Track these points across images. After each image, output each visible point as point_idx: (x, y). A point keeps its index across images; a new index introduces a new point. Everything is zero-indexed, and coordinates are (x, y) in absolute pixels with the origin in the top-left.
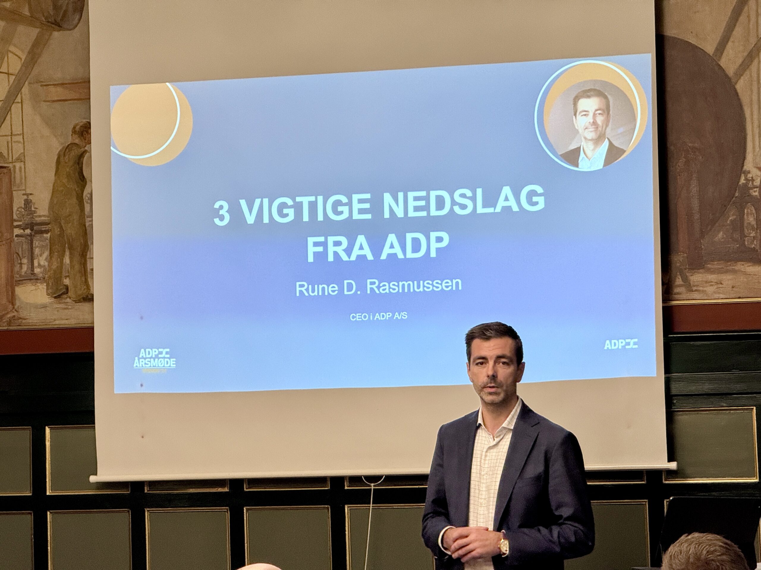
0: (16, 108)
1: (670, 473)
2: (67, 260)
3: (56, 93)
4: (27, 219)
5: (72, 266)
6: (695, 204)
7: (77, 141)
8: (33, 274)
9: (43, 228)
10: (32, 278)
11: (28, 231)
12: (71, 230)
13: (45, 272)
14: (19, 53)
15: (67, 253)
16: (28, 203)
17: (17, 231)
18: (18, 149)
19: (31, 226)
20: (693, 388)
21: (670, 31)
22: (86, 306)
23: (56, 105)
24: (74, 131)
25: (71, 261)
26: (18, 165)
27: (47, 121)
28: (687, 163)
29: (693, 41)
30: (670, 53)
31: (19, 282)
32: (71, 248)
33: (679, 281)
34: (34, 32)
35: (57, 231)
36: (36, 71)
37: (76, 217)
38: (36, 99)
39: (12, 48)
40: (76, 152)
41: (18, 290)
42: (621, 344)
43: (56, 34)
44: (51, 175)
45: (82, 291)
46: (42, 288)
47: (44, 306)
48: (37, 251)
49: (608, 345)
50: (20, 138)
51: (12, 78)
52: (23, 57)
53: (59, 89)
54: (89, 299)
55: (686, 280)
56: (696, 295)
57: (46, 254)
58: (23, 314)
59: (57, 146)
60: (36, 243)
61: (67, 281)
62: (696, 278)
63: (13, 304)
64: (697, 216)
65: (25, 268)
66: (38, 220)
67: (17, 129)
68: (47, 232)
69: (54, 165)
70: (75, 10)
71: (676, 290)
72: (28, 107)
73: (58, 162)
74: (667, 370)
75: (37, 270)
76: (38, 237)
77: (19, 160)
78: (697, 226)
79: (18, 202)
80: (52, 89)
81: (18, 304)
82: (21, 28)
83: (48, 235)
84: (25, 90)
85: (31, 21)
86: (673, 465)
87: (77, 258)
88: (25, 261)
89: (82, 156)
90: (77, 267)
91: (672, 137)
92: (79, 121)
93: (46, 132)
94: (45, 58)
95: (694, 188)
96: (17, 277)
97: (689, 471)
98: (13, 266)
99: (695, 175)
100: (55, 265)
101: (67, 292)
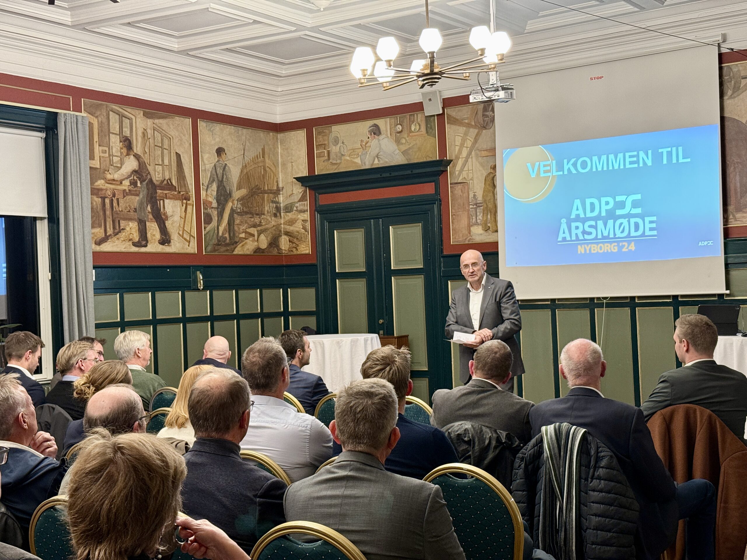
0: (470, 160)
1: (727, 295)
2: (489, 216)
3: (484, 153)
4: (475, 202)
5: (491, 219)
6: (738, 185)
7: (492, 171)
8: (477, 222)
9: (480, 205)
10: (477, 224)
11: (475, 206)
12: (490, 206)
13: (481, 221)
14: (471, 139)
15: (489, 214)
16: (475, 195)
17: (471, 206)
18: (471, 176)
19: (476, 204)
20: (737, 261)
21: (727, 115)
22: (495, 234)
23: (484, 158)
24: (491, 168)
25: (491, 217)
26: (471, 181)
27: (482, 165)
28: (735, 168)
29: (737, 118)
30: (727, 124)
31: (472, 226)
32: (491, 212)
33: (731, 217)
34: (476, 131)
35: (485, 205)
36: (477, 146)
37: (492, 200)
38: (477, 156)
39: (468, 137)
40: (492, 175)
41: (472, 229)
42: (706, 243)
43: (484, 131)
44: (483, 185)
45: (495, 229)
46: (480, 227)
47: (481, 234)
48: (478, 214)
49: (700, 244)
50: (471, 171)
51: (468, 149)
52: (472, 140)
53: (485, 152)
54: (497, 231)
55: (734, 216)
56: (738, 222)
57: (482, 214)
58: (474, 237)
59: (485, 174)
60: (478, 211)
61: (489, 225)
62: (738, 215)
63: (470, 234)
64: (739, 190)
65: (474, 220)
66: (478, 202)
67: (470, 168)
68: (481, 206)
69: (484, 181)
70: (491, 121)
71: (730, 221)
72: (474, 159)
73: (485, 180)
74: (726, 253)
75: (478, 221)
76: (478, 208)
77: (471, 179)
78: (739, 194)
79: (471, 195)
80: (483, 152)
81: (472, 233)
82: (471, 130)
83: (482, 208)
84: (473, 153)
85: (475, 127)
86: (728, 292)
87: (493, 216)
88: (474, 217)
89: (494, 177)
90: (493, 219)
91: (728, 158)
92: (492, 164)
93: (481, 168)
94: (480, 141)
95: (738, 178)
96: (471, 224)
97: (736, 293)
98: (470, 219)
99: (738, 173)
100: (485, 219)
101: (489, 229)
